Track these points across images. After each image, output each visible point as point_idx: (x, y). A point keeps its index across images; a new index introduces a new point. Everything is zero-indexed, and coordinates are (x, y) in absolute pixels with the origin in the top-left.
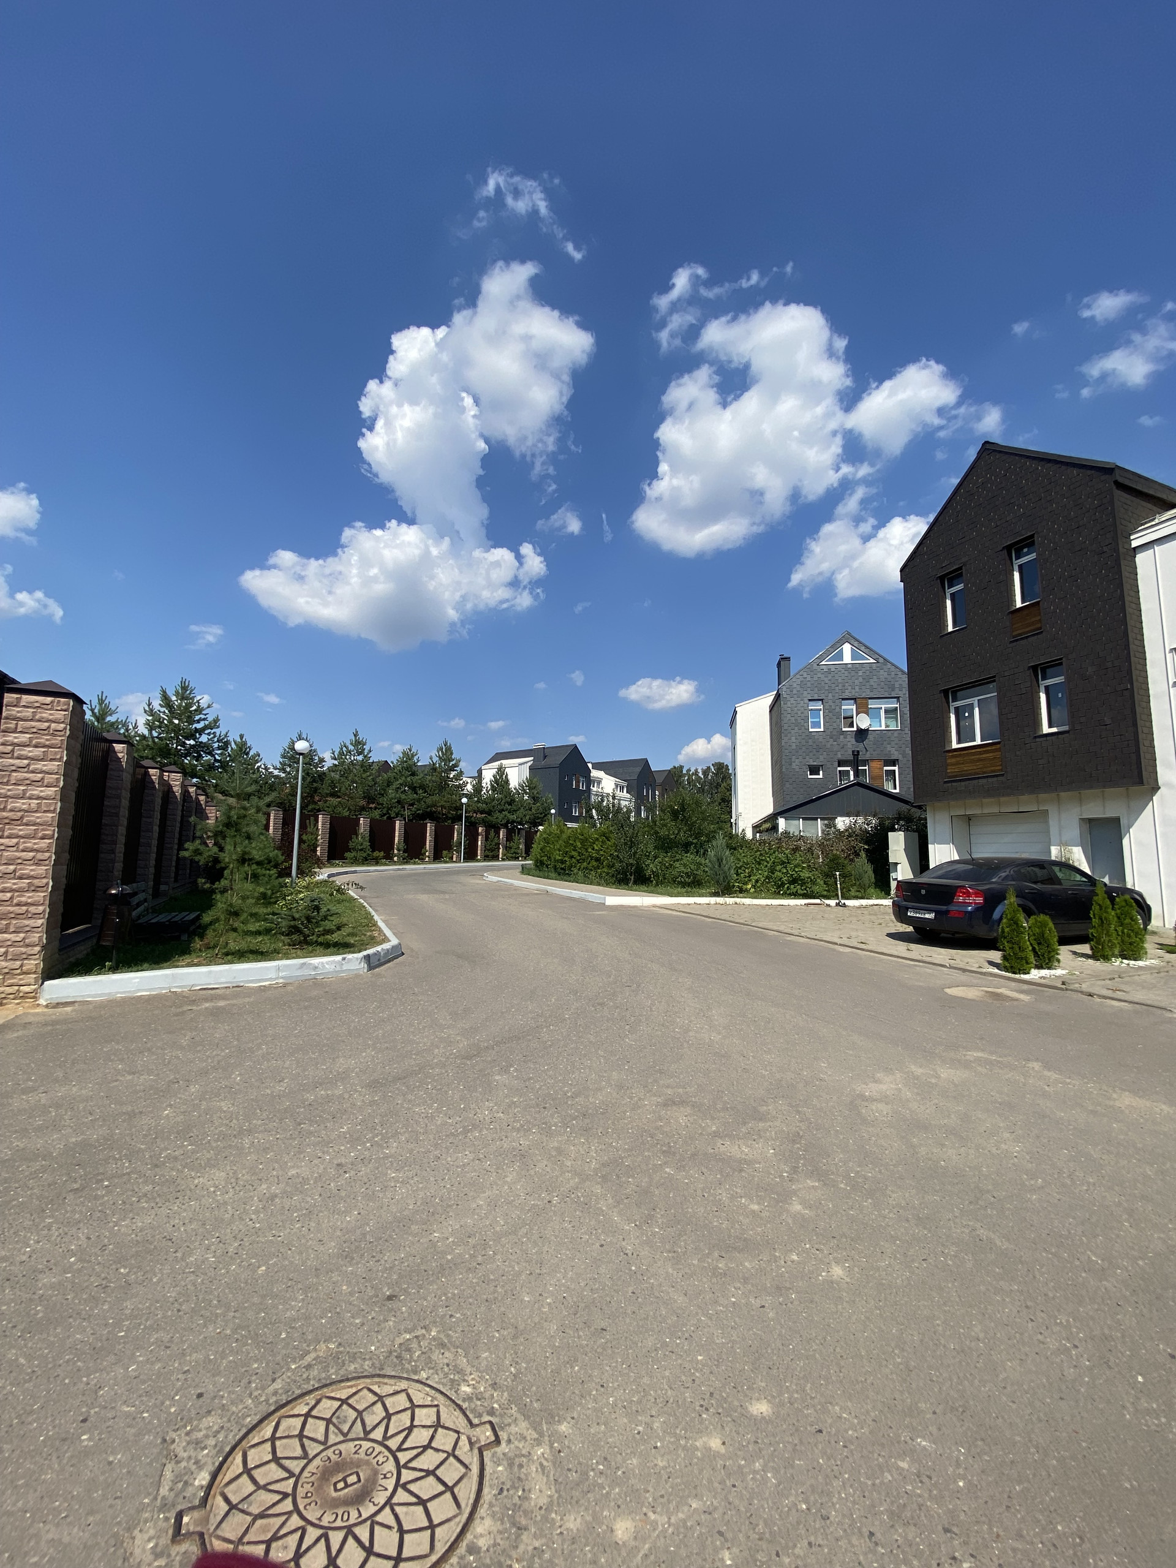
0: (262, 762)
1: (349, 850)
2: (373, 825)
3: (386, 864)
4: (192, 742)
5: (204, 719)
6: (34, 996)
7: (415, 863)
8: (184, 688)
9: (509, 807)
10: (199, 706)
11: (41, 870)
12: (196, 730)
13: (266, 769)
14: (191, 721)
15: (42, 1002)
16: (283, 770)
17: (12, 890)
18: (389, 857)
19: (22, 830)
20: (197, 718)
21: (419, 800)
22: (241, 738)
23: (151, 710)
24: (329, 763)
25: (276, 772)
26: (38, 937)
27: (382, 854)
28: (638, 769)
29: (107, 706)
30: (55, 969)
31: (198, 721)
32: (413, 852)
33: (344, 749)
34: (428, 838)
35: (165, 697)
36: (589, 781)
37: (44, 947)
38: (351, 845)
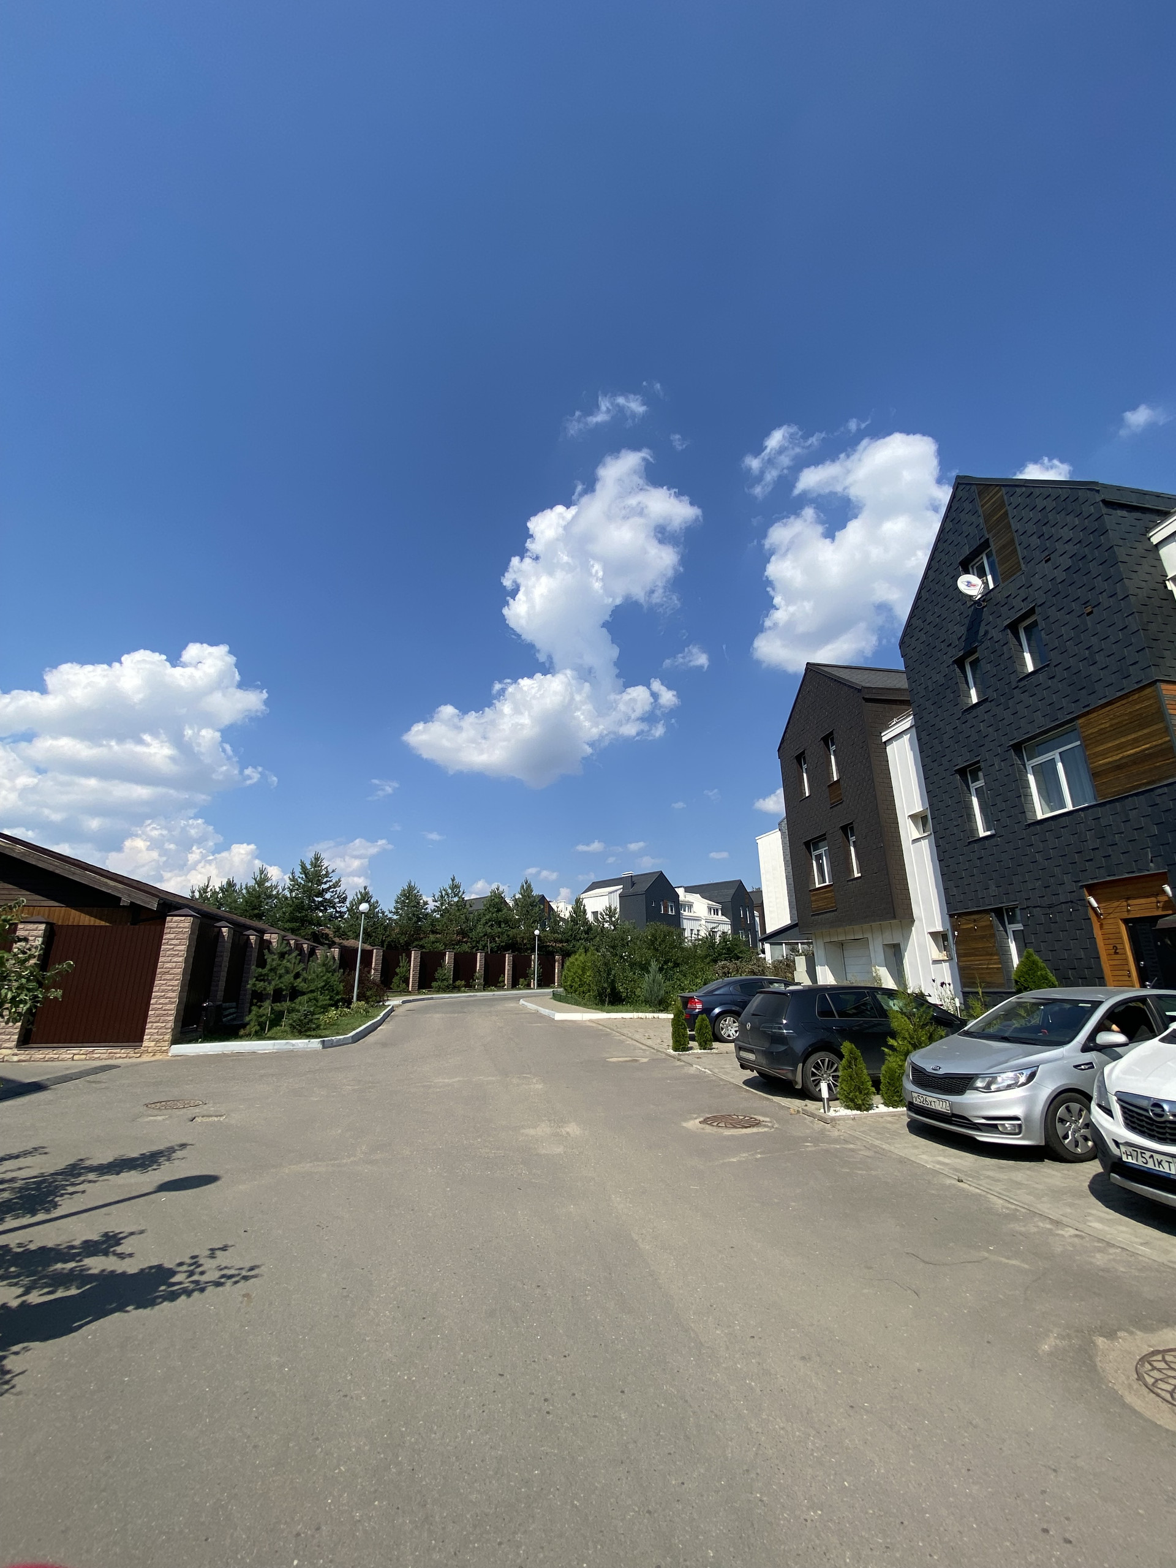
0: (380, 907)
1: (436, 980)
2: (457, 959)
3: (464, 992)
4: (320, 899)
5: (330, 881)
6: (166, 1052)
7: (491, 991)
8: (317, 859)
9: (586, 936)
10: (327, 872)
11: (174, 994)
12: (323, 889)
13: (383, 913)
14: (320, 883)
15: (170, 1054)
16: (396, 913)
17: (162, 1004)
18: (470, 986)
19: (168, 977)
20: (325, 880)
21: (502, 933)
22: (365, 890)
23: (294, 877)
24: (431, 905)
25: (390, 915)
26: (171, 1025)
27: (463, 982)
28: (732, 891)
29: (266, 875)
30: (175, 1041)
31: (325, 883)
32: (492, 980)
33: (444, 893)
34: (507, 967)
35: (303, 867)
36: (678, 905)
37: (173, 1030)
38: (437, 975)
